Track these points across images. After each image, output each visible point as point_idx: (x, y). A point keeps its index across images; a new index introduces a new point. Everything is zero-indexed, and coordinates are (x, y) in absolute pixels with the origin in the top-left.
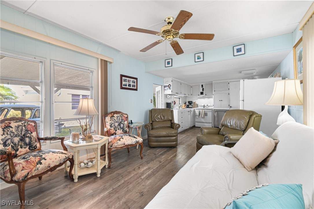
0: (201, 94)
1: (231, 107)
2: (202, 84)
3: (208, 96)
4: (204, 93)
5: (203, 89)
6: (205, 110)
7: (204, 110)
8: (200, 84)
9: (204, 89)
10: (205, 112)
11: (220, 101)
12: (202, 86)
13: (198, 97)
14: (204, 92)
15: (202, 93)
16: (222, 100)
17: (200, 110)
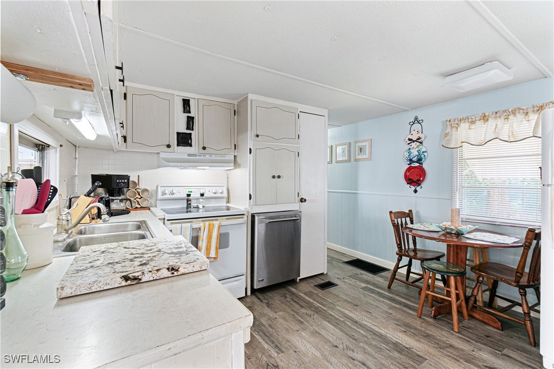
0: (178, 145)
1: (302, 200)
2: (187, 95)
3: (213, 157)
4: (193, 137)
5: (190, 121)
6: (224, 222)
7: (216, 223)
8: (176, 93)
9: (196, 121)
10: (223, 231)
11: (274, 177)
12: (186, 103)
13: (166, 154)
14: (194, 134)
15: (184, 140)
16: (279, 177)
17: (195, 226)
